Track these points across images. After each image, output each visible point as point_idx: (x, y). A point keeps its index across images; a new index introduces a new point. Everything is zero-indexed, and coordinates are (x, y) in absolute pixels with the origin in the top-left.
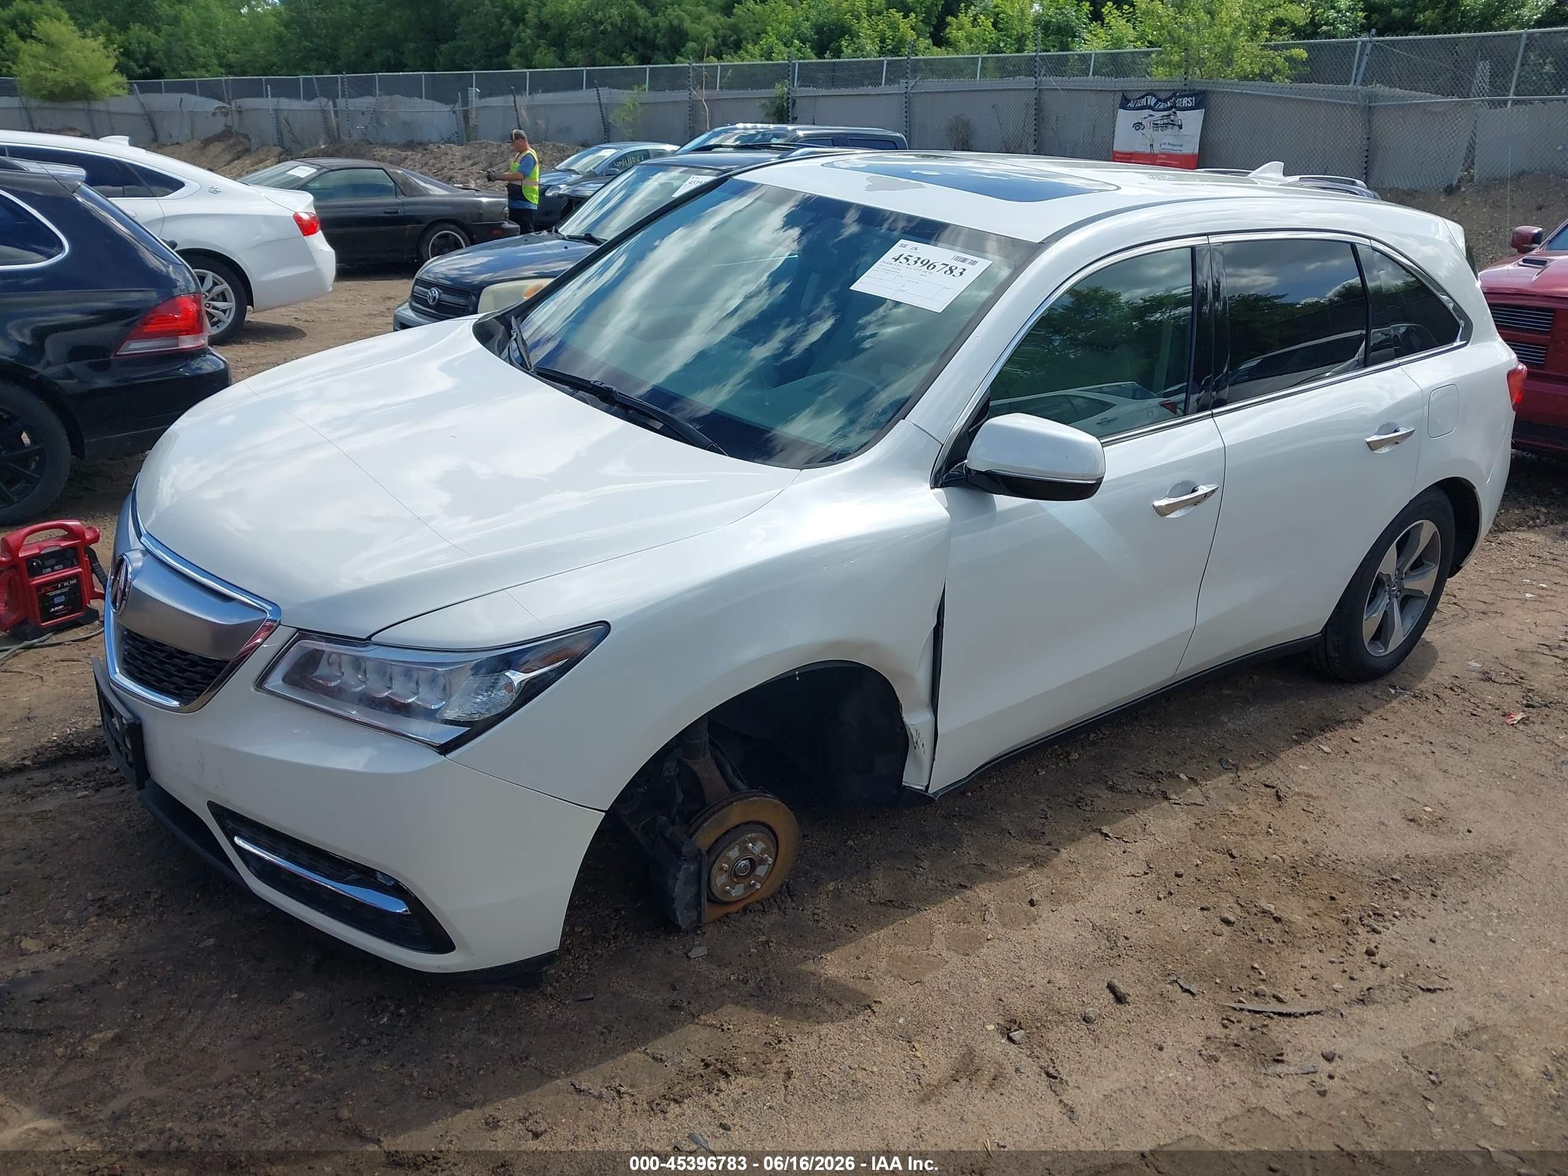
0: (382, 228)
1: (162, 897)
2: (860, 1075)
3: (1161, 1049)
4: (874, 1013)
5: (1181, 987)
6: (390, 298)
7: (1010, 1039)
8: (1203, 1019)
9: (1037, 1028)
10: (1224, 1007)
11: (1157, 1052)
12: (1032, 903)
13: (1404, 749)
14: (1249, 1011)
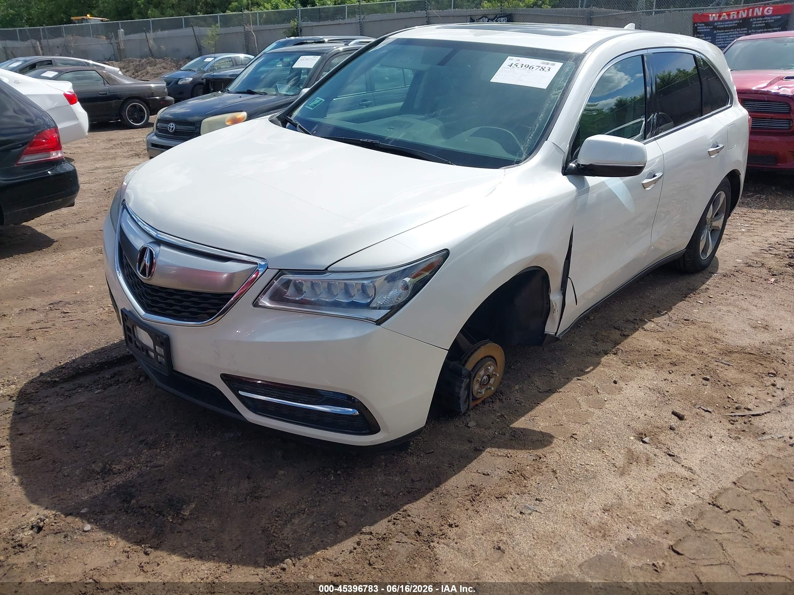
0: (99, 103)
1: (177, 435)
2: (588, 467)
3: (711, 437)
4: (576, 439)
5: (704, 410)
6: (112, 140)
7: (644, 442)
8: (721, 422)
9: (653, 435)
10: (726, 416)
11: (710, 439)
12: (615, 382)
13: (733, 299)
14: (739, 416)
